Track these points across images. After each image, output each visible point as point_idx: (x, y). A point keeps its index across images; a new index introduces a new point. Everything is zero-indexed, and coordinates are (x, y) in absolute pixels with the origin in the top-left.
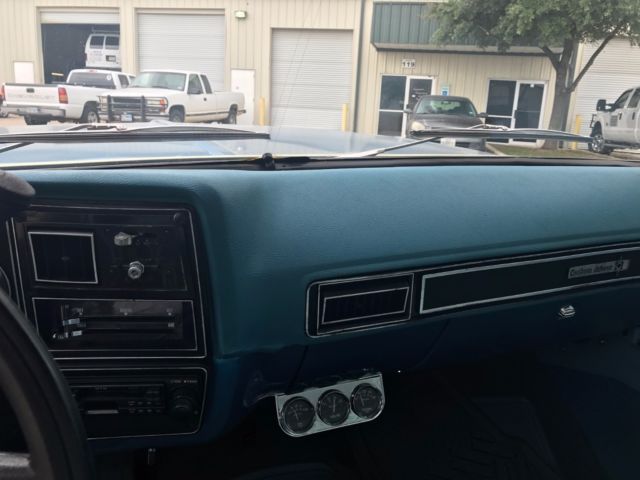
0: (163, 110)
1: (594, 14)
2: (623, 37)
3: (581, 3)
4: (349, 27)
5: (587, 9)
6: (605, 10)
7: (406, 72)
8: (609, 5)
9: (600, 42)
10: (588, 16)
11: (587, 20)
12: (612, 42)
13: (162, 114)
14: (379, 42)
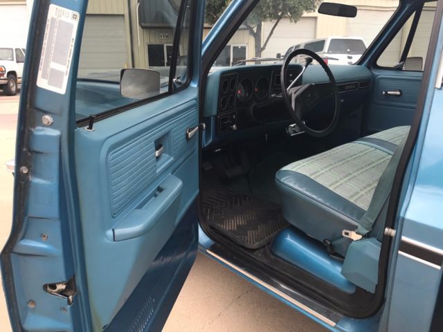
0: (3, 75)
1: (274, 7)
2: (286, 17)
3: (268, 2)
4: (122, 13)
5: (271, 4)
6: (279, 4)
7: (163, 41)
8: (281, 2)
9: (276, 21)
10: (271, 8)
11: (271, 10)
12: (281, 20)
13: (2, 78)
14: (145, 22)
